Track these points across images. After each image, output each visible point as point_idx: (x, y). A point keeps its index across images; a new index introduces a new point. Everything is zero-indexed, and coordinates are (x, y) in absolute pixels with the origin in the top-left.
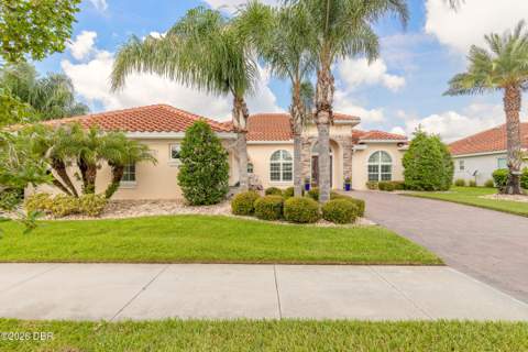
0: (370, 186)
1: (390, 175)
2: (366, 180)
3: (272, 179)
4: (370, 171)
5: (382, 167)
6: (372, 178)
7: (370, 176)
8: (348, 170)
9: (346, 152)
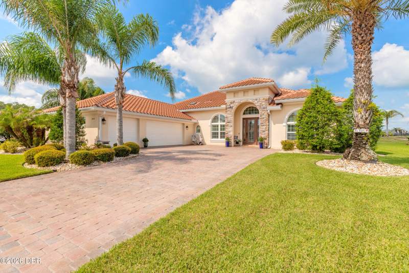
2: (285, 139)
3: (213, 137)
4: (289, 130)
7: (289, 135)
8: (264, 130)
9: (263, 113)
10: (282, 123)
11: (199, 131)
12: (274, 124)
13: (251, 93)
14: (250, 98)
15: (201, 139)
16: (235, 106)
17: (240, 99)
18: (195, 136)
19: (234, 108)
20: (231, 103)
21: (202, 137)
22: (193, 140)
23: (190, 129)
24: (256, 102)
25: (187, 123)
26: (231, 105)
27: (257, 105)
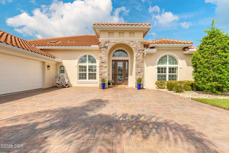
0: (160, 85)
1: (176, 76)
2: (156, 80)
3: (80, 78)
4: (159, 72)
5: (170, 69)
6: (161, 78)
7: (158, 76)
8: (140, 71)
9: (139, 55)
10: (154, 66)
11: (63, 71)
12: (147, 66)
13: (127, 35)
14: (126, 39)
15: (66, 81)
16: (110, 46)
17: (116, 39)
18: (59, 78)
19: (109, 48)
20: (106, 43)
21: (68, 78)
22: (58, 82)
23: (52, 69)
24: (132, 44)
25: (49, 61)
26: (106, 45)
27: (133, 46)
